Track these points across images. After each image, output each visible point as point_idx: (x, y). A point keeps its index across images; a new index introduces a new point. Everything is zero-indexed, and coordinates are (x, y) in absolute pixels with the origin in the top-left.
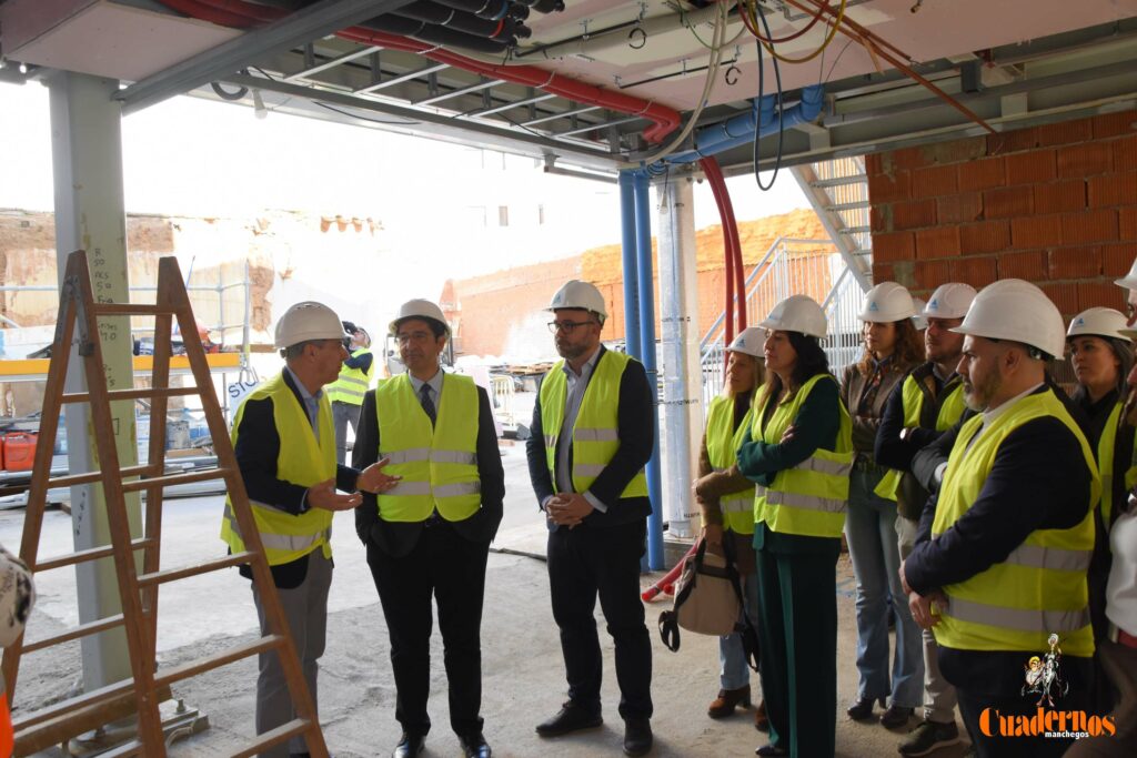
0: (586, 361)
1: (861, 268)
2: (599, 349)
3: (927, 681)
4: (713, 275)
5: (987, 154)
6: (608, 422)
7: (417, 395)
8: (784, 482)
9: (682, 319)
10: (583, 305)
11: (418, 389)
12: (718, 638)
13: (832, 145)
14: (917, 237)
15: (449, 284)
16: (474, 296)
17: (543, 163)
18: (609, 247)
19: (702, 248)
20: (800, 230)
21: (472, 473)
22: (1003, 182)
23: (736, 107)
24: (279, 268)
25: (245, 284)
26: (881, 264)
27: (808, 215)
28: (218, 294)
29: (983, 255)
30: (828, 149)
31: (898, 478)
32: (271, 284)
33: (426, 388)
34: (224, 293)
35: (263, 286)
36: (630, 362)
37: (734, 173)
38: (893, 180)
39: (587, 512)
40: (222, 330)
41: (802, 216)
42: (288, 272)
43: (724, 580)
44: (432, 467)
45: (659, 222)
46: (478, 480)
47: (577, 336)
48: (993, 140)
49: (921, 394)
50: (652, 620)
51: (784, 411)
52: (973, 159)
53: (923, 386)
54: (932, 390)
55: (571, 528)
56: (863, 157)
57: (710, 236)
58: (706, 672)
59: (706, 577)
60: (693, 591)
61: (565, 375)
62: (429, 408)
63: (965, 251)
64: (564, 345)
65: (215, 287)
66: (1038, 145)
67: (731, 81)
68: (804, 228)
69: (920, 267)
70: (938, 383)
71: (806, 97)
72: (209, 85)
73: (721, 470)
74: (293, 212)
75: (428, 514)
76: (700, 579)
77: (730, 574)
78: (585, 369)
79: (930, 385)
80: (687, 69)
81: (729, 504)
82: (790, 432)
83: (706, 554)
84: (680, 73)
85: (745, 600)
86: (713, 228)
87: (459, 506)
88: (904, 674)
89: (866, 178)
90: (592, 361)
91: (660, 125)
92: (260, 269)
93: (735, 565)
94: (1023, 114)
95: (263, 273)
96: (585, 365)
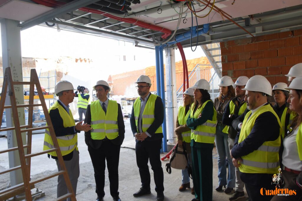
0: (146, 97)
1: (219, 72)
2: (149, 94)
3: (236, 181)
4: (180, 74)
5: (252, 42)
6: (152, 113)
7: (101, 106)
8: (199, 129)
9: (172, 86)
10: (145, 82)
11: (102, 104)
12: (181, 170)
13: (211, 39)
14: (234, 64)
15: (110, 76)
16: (117, 80)
17: (135, 44)
18: (152, 66)
19: (177, 67)
20: (203, 62)
21: (116, 127)
22: (256, 50)
23: (186, 29)
24: (64, 72)
25: (55, 76)
26: (224, 71)
27: (205, 58)
28: (48, 79)
29: (251, 69)
30: (210, 41)
31: (228, 128)
32: (62, 76)
33: (104, 104)
34: (50, 79)
35: (60, 77)
36: (158, 97)
37: (185, 47)
38: (227, 49)
39: (146, 137)
40: (49, 89)
41: (203, 58)
42: (67, 73)
43: (183, 155)
44: (105, 125)
45: (166, 60)
46: (118, 128)
47: (144, 90)
48: (253, 39)
49: (234, 105)
50: (164, 165)
51: (199, 110)
52: (248, 43)
53: (235, 103)
54: (237, 105)
55: (141, 141)
56: (219, 43)
57: (179, 64)
58: (178, 179)
59: (178, 154)
60: (175, 158)
61: (140, 101)
62: (105, 109)
63: (246, 68)
64: (140, 92)
65: (47, 77)
66: (265, 40)
67: (185, 22)
68: (204, 62)
69: (234, 72)
70: (239, 103)
71: (204, 27)
72: (45, 23)
73: (182, 125)
74: (68, 57)
75: (104, 137)
76: (176, 154)
77: (185, 153)
78: (146, 99)
79: (237, 103)
80: (173, 19)
81: (184, 134)
82: (200, 115)
83: (178, 148)
84: (171, 20)
85: (188, 160)
86: (180, 61)
87: (112, 135)
88: (230, 179)
89: (220, 48)
90: (147, 97)
91: (166, 34)
92: (59, 72)
93: (186, 151)
94: (261, 32)
95: (60, 73)
96: (146, 98)
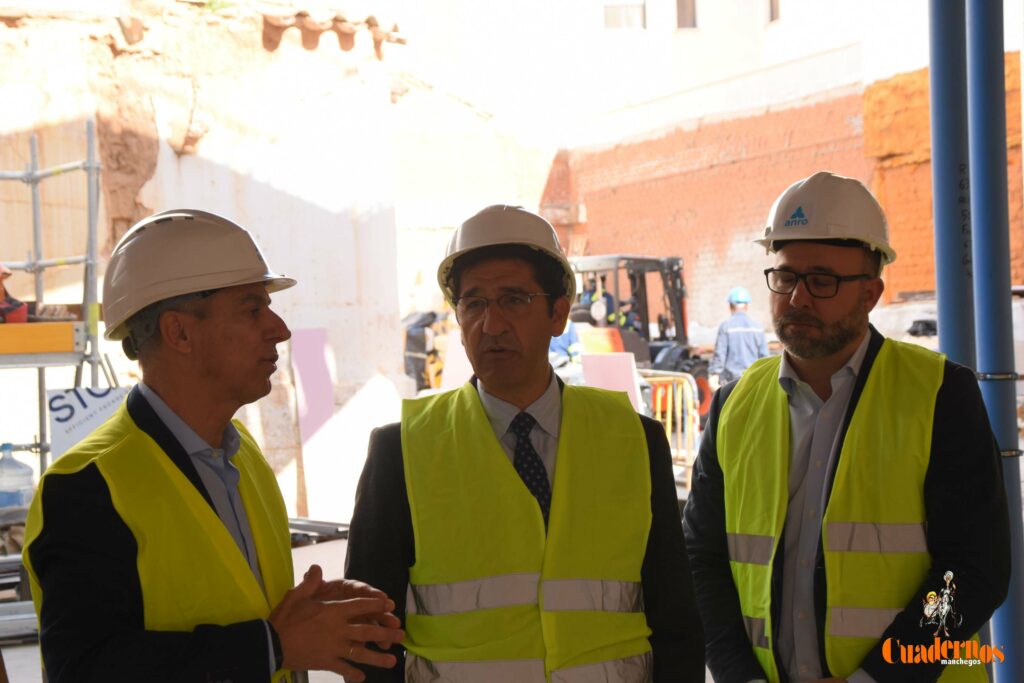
2: (868, 335)
7: (502, 441)
11: (504, 424)
24: (167, 132)
25: (86, 169)
32: (152, 166)
33: (523, 424)
35: (133, 172)
36: (947, 363)
42: (191, 140)
65: (22, 173)
90: (855, 363)
92: (128, 134)
95: (132, 141)
96: (843, 372)
